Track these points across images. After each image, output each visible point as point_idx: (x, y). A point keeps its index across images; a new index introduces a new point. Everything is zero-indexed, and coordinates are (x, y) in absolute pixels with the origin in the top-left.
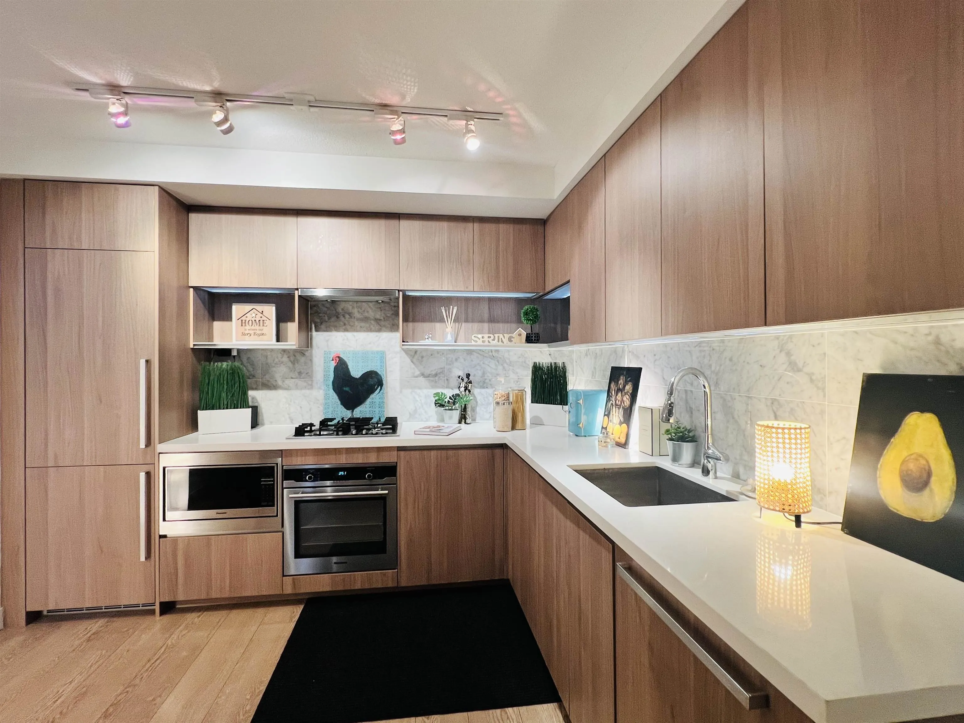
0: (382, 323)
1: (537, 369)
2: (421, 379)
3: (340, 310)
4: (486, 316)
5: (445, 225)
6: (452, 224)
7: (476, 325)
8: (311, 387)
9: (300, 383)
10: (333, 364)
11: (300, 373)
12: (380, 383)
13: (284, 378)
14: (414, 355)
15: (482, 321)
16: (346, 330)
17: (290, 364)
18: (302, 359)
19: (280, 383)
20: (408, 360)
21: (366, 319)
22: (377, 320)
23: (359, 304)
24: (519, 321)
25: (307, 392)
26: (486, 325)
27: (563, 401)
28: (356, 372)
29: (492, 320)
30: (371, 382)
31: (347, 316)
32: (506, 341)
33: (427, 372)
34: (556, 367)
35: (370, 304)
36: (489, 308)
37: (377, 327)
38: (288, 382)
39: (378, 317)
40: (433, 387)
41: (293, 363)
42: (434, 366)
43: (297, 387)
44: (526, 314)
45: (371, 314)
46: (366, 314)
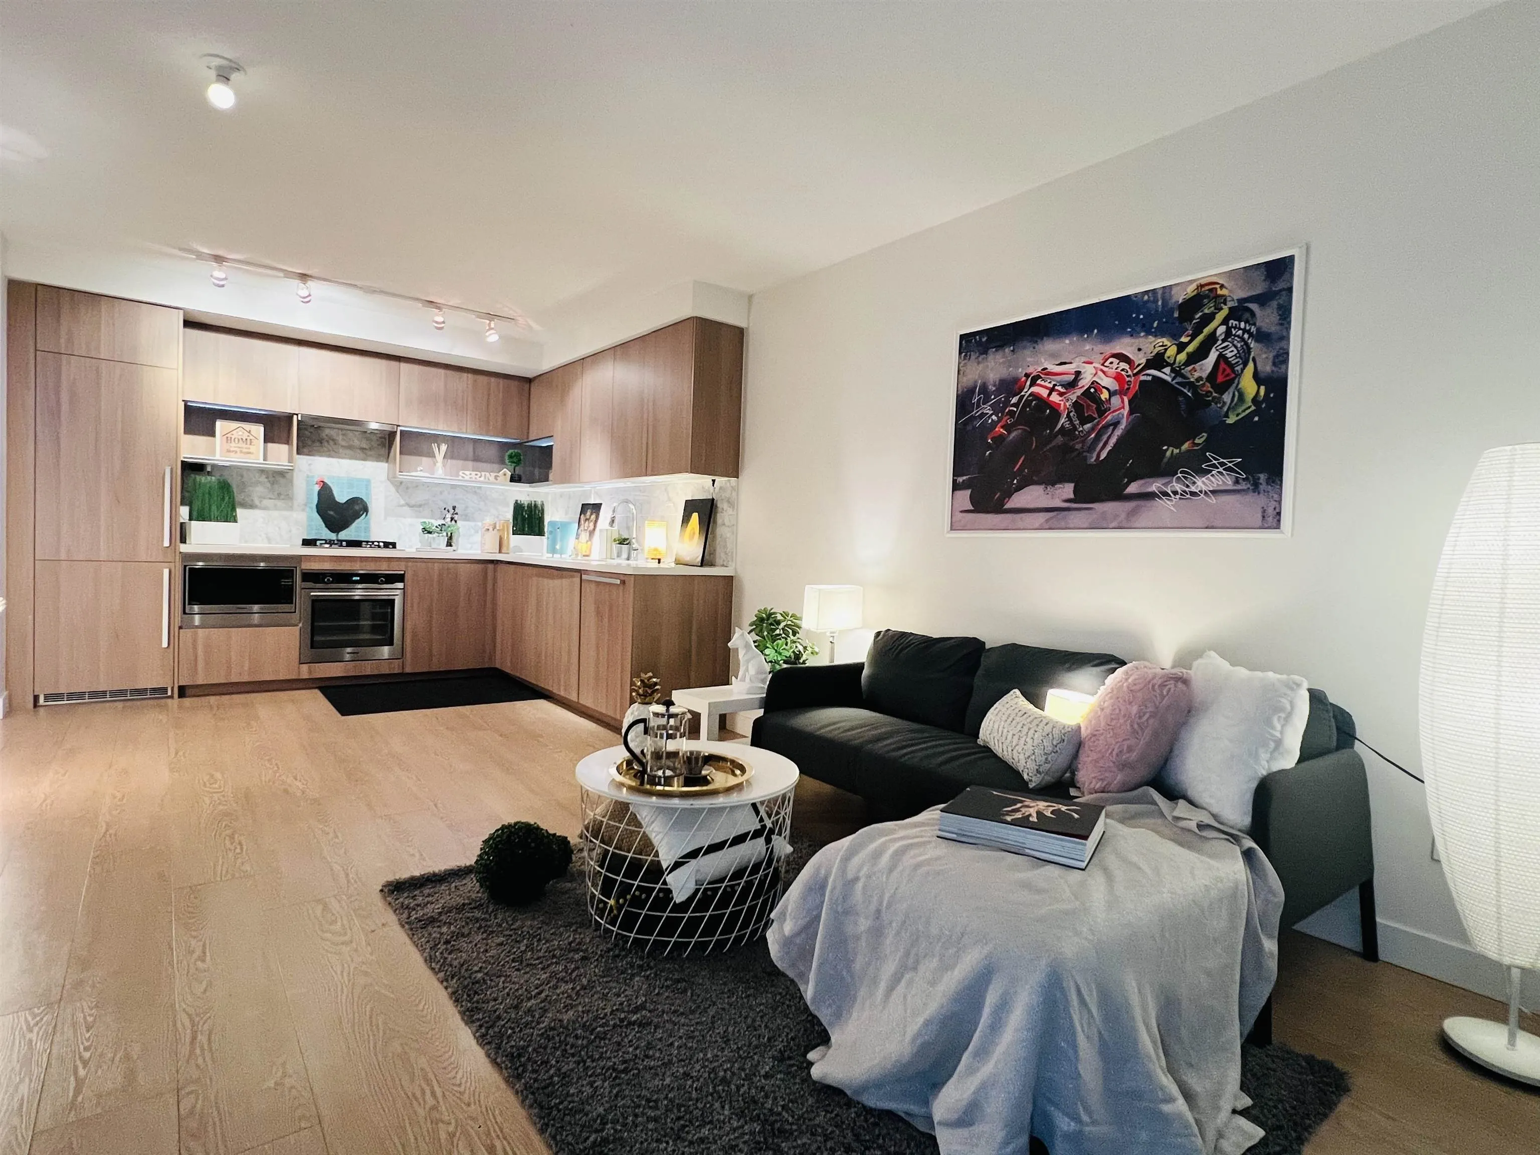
0: (369, 453)
1: (518, 508)
2: (406, 508)
3: (324, 435)
4: (471, 454)
5: (442, 372)
6: (449, 372)
7: (460, 462)
8: (291, 508)
9: (279, 503)
10: (317, 488)
11: (279, 494)
12: (365, 510)
13: (262, 498)
14: (399, 486)
15: (466, 459)
16: (330, 456)
17: (269, 485)
18: (282, 481)
19: (257, 502)
20: (393, 489)
21: (350, 447)
22: (362, 449)
23: (344, 432)
24: (502, 462)
25: (286, 513)
26: (470, 464)
27: (541, 533)
28: (341, 497)
29: (476, 459)
30: (357, 507)
31: (331, 443)
32: (492, 479)
33: (413, 502)
34: (535, 505)
35: (357, 433)
36: (474, 449)
37: (362, 455)
38: (266, 502)
39: (364, 446)
40: (417, 517)
41: (273, 484)
42: (421, 496)
43: (276, 508)
44: (511, 457)
45: (356, 443)
46: (351, 443)
